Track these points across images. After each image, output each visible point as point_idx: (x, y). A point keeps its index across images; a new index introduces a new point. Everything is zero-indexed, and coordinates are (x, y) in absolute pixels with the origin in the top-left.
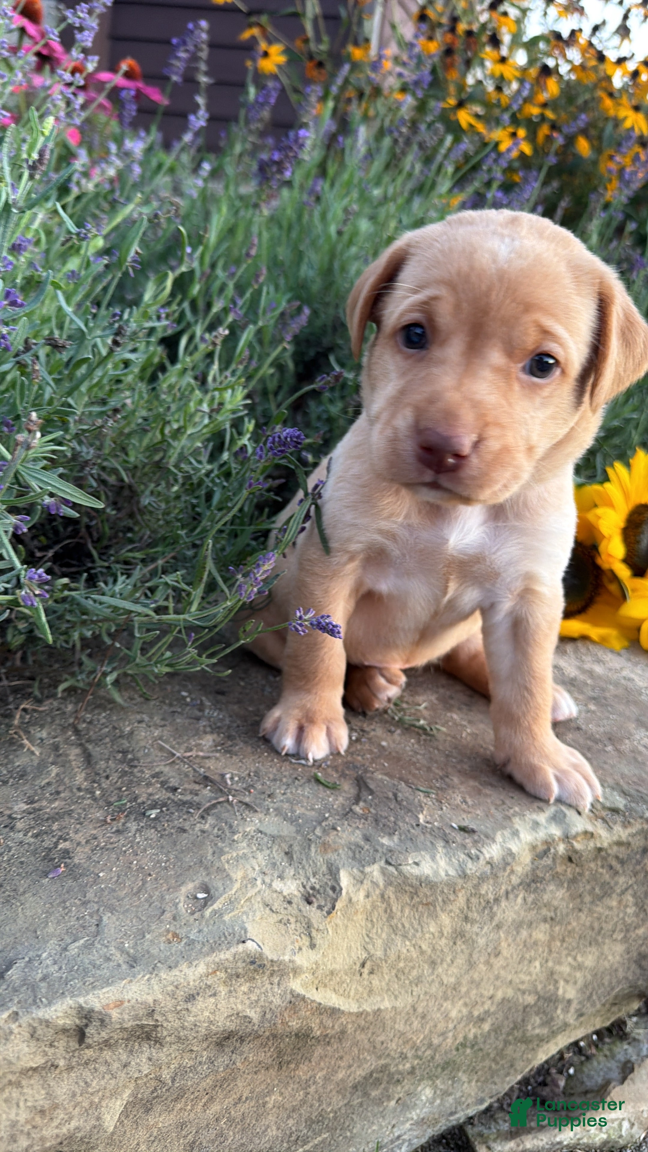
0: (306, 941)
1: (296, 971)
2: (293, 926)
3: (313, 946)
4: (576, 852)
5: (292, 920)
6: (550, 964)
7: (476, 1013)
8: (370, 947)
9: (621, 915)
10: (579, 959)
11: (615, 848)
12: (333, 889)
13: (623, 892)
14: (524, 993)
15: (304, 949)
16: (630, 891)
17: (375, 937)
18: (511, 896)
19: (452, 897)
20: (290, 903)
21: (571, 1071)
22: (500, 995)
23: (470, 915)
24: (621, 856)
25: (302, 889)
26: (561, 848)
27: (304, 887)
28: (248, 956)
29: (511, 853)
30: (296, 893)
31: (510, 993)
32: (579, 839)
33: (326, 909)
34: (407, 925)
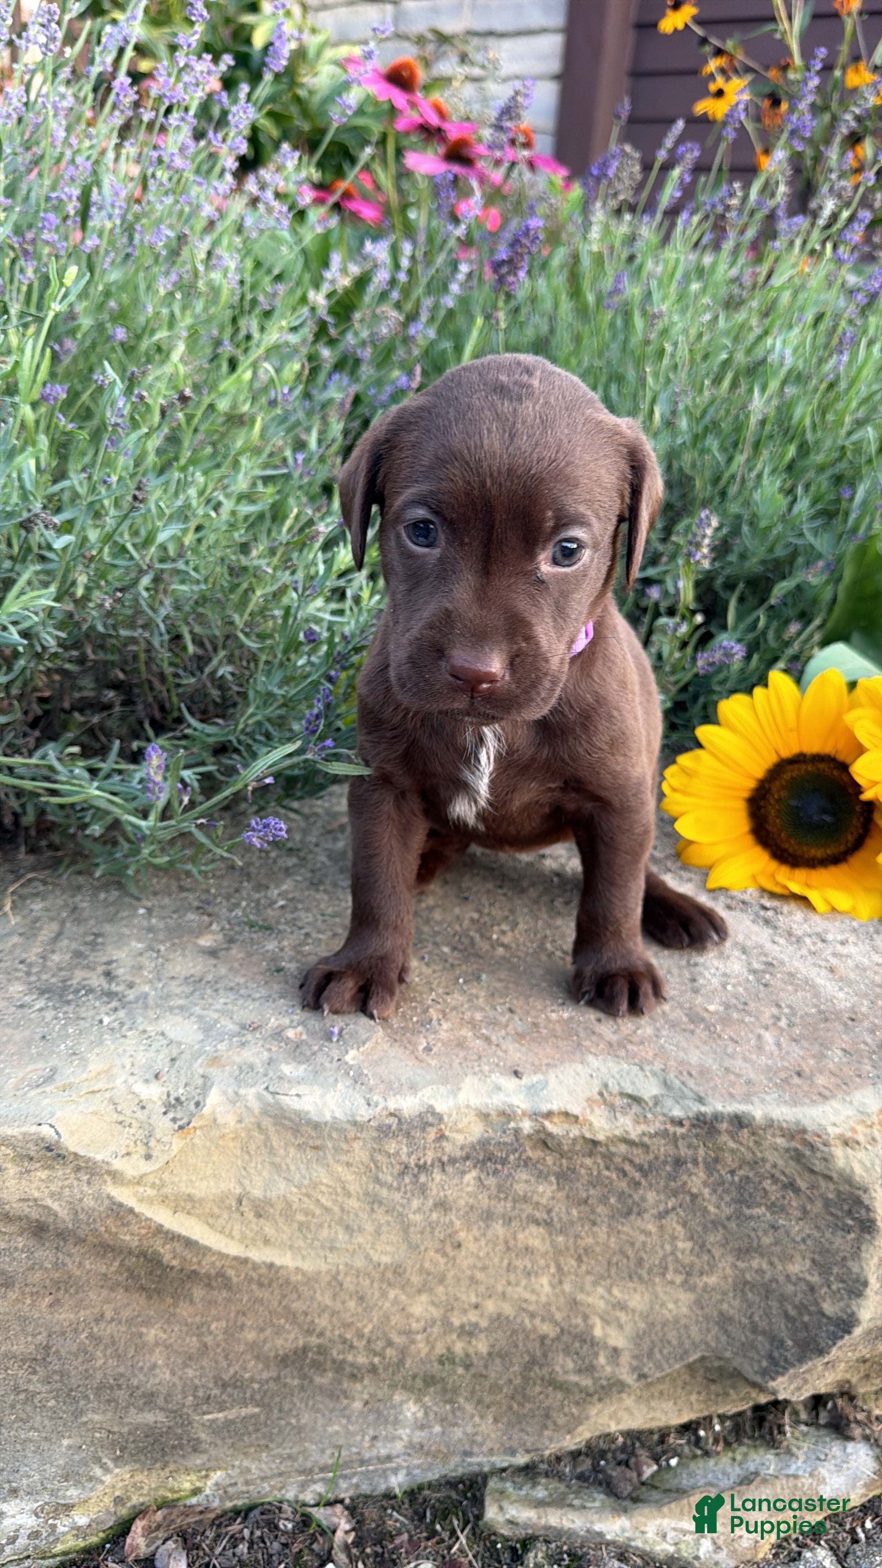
0: (142, 1150)
1: (116, 1176)
2: (132, 1131)
3: (148, 1157)
4: (550, 1134)
5: (134, 1122)
6: (567, 1287)
7: (456, 1321)
8: (246, 1182)
9: (668, 1247)
10: (616, 1291)
11: (623, 1148)
12: (197, 1104)
13: (662, 1215)
14: (533, 1316)
15: (135, 1157)
16: (673, 1215)
17: (252, 1171)
18: (449, 1169)
19: (345, 1146)
20: (143, 1108)
21: (674, 1462)
22: (490, 1306)
23: (380, 1175)
24: (637, 1161)
25: (164, 1097)
26: (527, 1126)
27: (168, 1095)
28: (43, 1139)
29: (431, 1110)
30: (155, 1099)
31: (508, 1309)
32: (556, 1120)
33: (180, 1123)
34: (293, 1168)
